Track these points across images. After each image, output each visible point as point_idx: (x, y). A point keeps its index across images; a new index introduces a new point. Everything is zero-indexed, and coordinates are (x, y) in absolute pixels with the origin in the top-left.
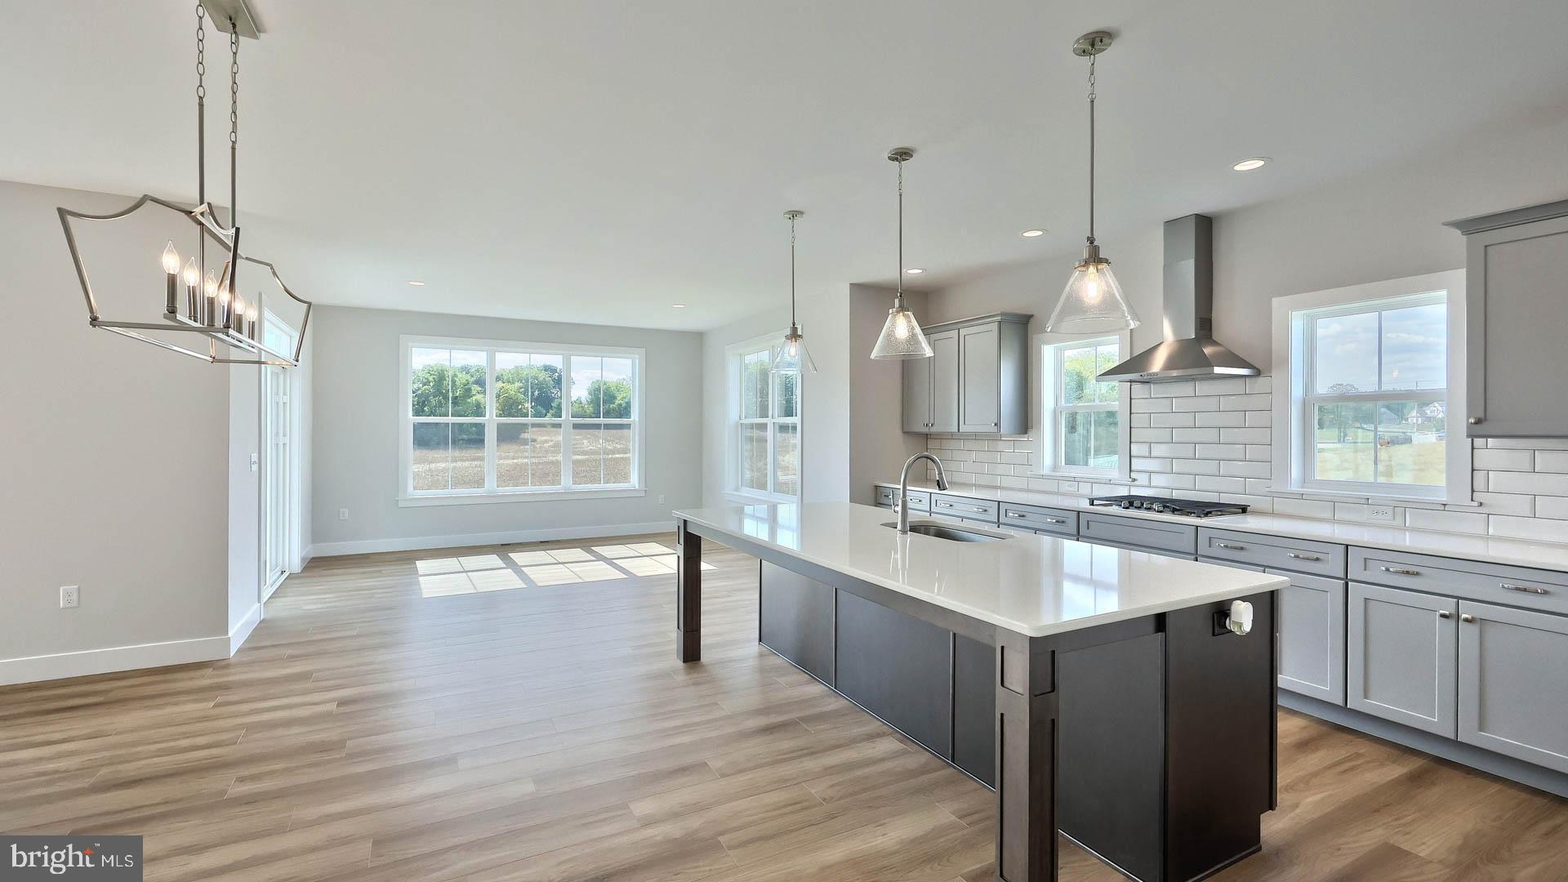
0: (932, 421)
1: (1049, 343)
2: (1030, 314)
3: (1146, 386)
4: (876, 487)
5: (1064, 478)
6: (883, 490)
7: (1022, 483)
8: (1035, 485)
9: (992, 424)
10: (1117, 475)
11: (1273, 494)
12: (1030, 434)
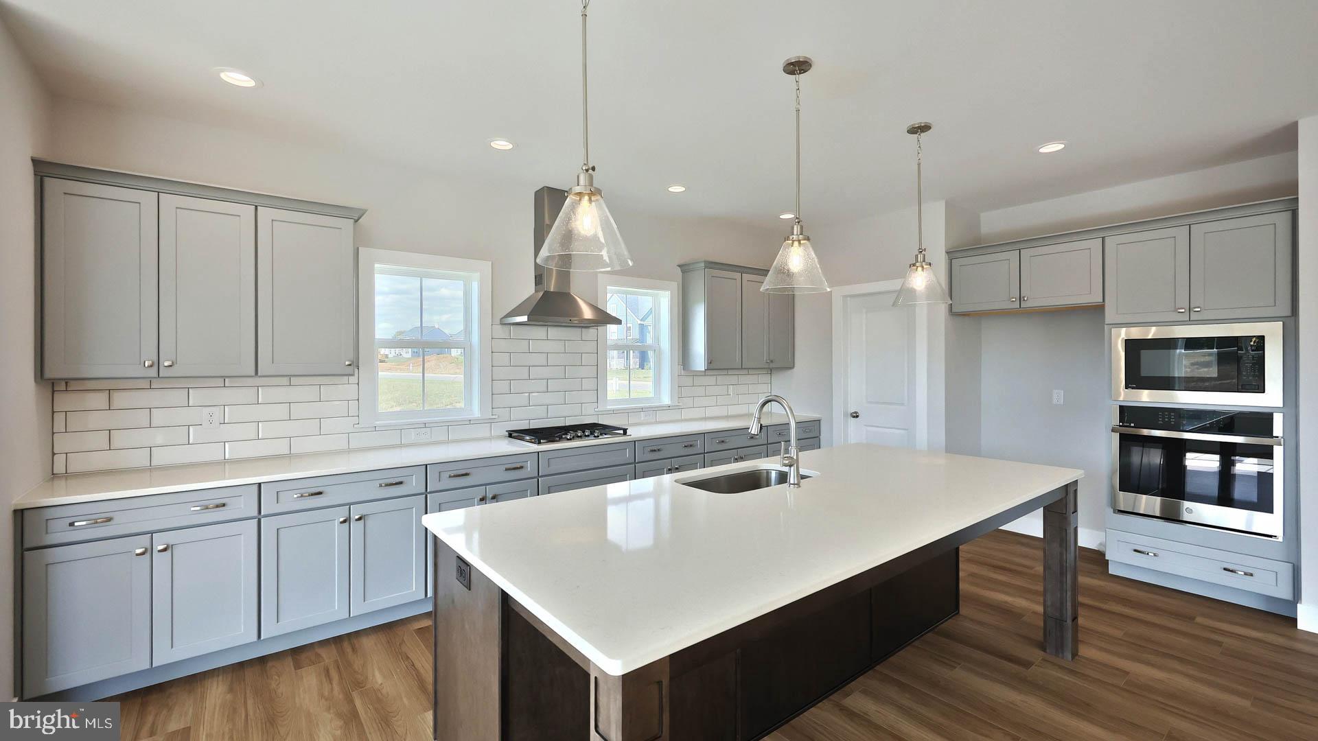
5: (408, 426)
9: (347, 363)
10: (476, 414)
11: (597, 413)
12: (354, 377)
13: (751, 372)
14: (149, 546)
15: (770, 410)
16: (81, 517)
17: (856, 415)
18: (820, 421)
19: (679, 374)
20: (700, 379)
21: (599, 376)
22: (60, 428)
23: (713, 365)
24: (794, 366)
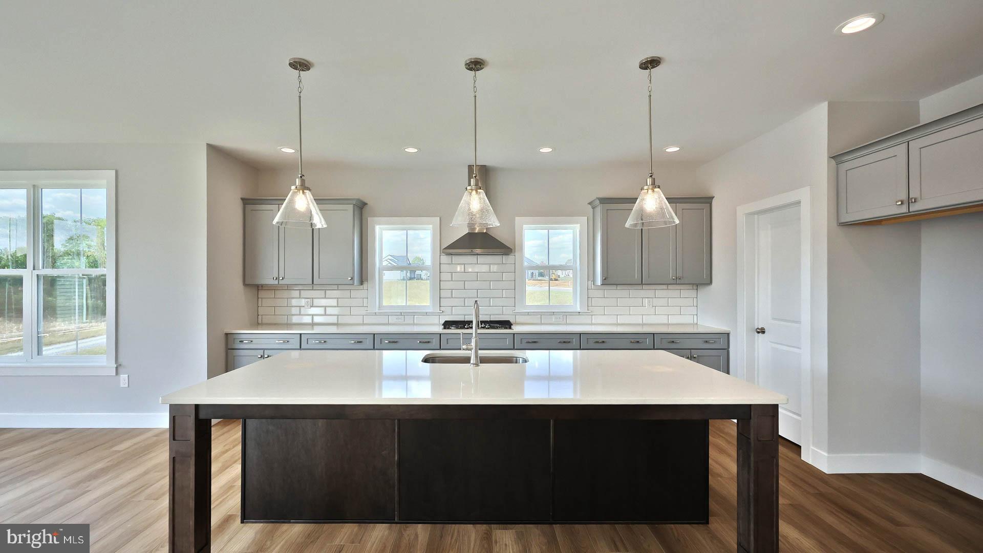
0: (281, 275)
1: (379, 224)
2: (366, 202)
3: (450, 256)
4: (227, 334)
5: (392, 314)
6: (236, 336)
7: (359, 320)
8: (367, 320)
9: (349, 279)
10: (430, 310)
11: (516, 314)
12: (365, 285)
13: (670, 287)
14: (263, 354)
15: (695, 322)
16: (246, 339)
17: (762, 331)
18: (728, 334)
19: (590, 288)
20: (613, 292)
21: (516, 290)
22: (260, 304)
23: (607, 281)
24: (711, 282)
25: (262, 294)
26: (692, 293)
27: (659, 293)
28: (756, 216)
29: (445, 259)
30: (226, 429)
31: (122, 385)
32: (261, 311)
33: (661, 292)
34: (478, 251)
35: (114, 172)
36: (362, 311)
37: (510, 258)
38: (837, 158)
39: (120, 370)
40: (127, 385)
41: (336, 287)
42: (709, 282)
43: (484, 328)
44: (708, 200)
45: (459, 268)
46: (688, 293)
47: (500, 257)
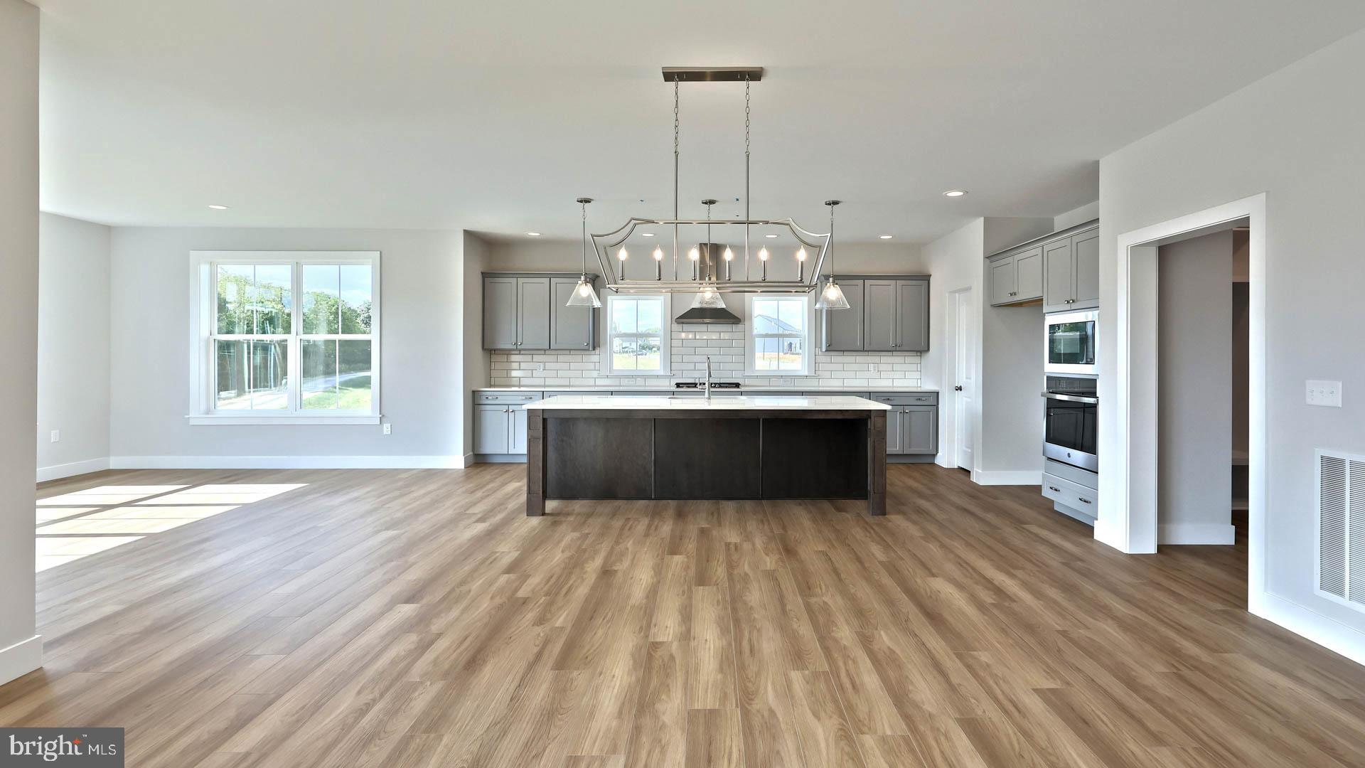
0: (520, 341)
2: (599, 275)
3: (682, 325)
4: (474, 392)
5: (624, 377)
6: (481, 393)
9: (585, 344)
10: (662, 373)
11: (745, 377)
12: (597, 351)
14: (507, 409)
15: (919, 385)
17: (960, 389)
18: (938, 393)
19: (817, 354)
20: (838, 358)
21: (746, 354)
22: (493, 368)
23: (830, 348)
24: (928, 350)
25: (494, 358)
26: (917, 359)
27: (884, 359)
28: (957, 295)
29: (675, 326)
30: (478, 470)
31: (385, 433)
32: (494, 373)
33: (886, 359)
34: (707, 320)
35: (379, 252)
36: (595, 374)
37: (740, 326)
38: (990, 257)
39: (384, 419)
40: (390, 433)
41: (568, 352)
42: (927, 349)
43: (714, 387)
44: (927, 278)
45: (691, 336)
46: (912, 359)
47: (730, 325)
